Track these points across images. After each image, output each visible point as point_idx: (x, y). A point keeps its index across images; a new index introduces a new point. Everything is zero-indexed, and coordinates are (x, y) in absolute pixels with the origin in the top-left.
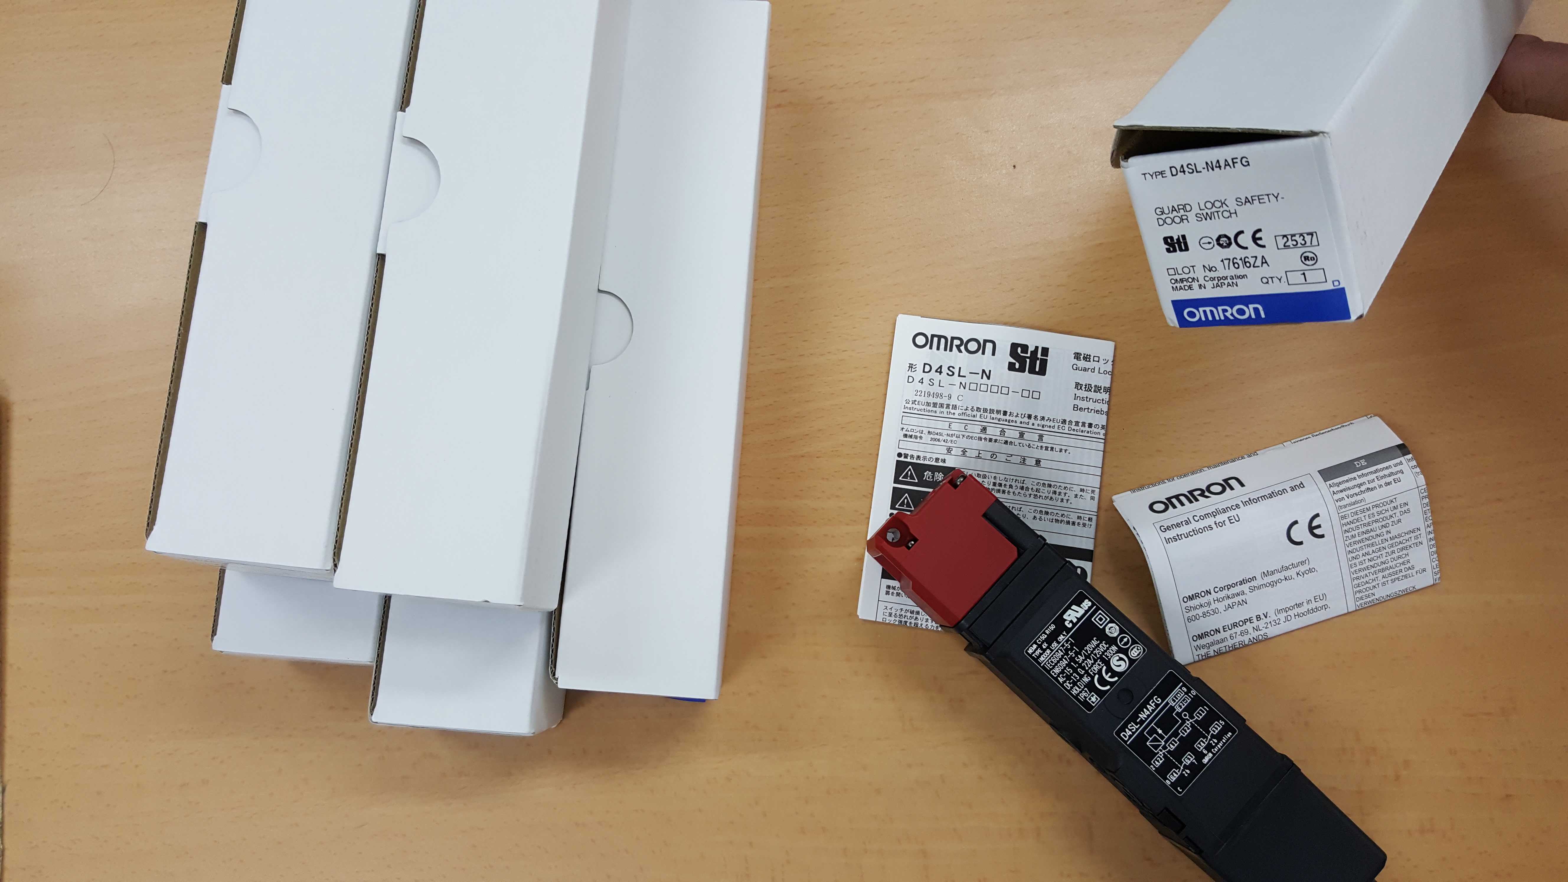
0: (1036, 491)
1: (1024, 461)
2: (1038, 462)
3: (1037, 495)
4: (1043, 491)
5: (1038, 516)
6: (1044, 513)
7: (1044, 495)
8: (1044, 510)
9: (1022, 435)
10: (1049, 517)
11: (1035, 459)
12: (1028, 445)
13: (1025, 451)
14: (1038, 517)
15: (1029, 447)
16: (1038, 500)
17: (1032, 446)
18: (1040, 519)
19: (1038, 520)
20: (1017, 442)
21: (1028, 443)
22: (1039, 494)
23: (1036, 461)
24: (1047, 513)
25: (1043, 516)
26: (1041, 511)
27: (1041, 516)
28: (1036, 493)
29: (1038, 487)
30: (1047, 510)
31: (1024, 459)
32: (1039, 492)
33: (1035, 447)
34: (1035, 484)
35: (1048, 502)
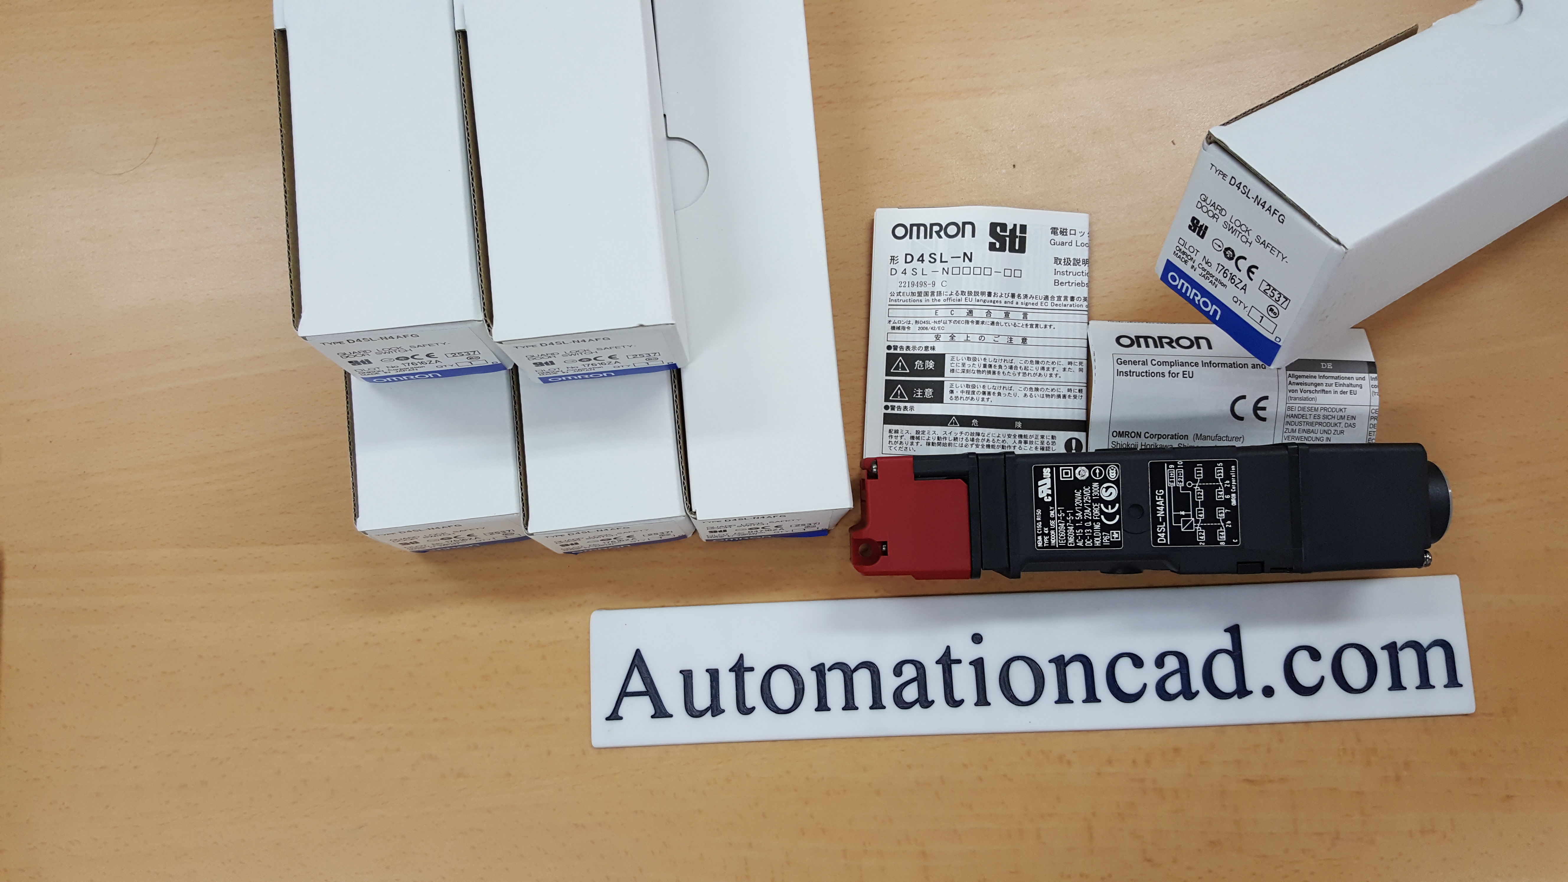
0: (1025, 369)
1: (1011, 340)
2: (1024, 340)
3: (1025, 373)
4: (1032, 369)
5: (1028, 393)
6: (1034, 390)
7: (1032, 372)
8: (1033, 387)
9: (1007, 314)
10: (1040, 393)
11: (1021, 338)
12: (1013, 324)
13: (1012, 331)
14: (1029, 395)
15: (1015, 326)
16: (1027, 378)
17: (1017, 325)
18: (1031, 396)
19: (1029, 397)
20: (1003, 321)
21: (1013, 322)
22: (1027, 372)
23: (1023, 339)
24: (1037, 389)
25: (1033, 393)
26: (1031, 388)
27: (1031, 393)
28: (1025, 371)
29: (1026, 365)
30: (1036, 386)
31: (1011, 338)
32: (1028, 370)
33: (1020, 325)
34: (1023, 362)
35: (1037, 378)
